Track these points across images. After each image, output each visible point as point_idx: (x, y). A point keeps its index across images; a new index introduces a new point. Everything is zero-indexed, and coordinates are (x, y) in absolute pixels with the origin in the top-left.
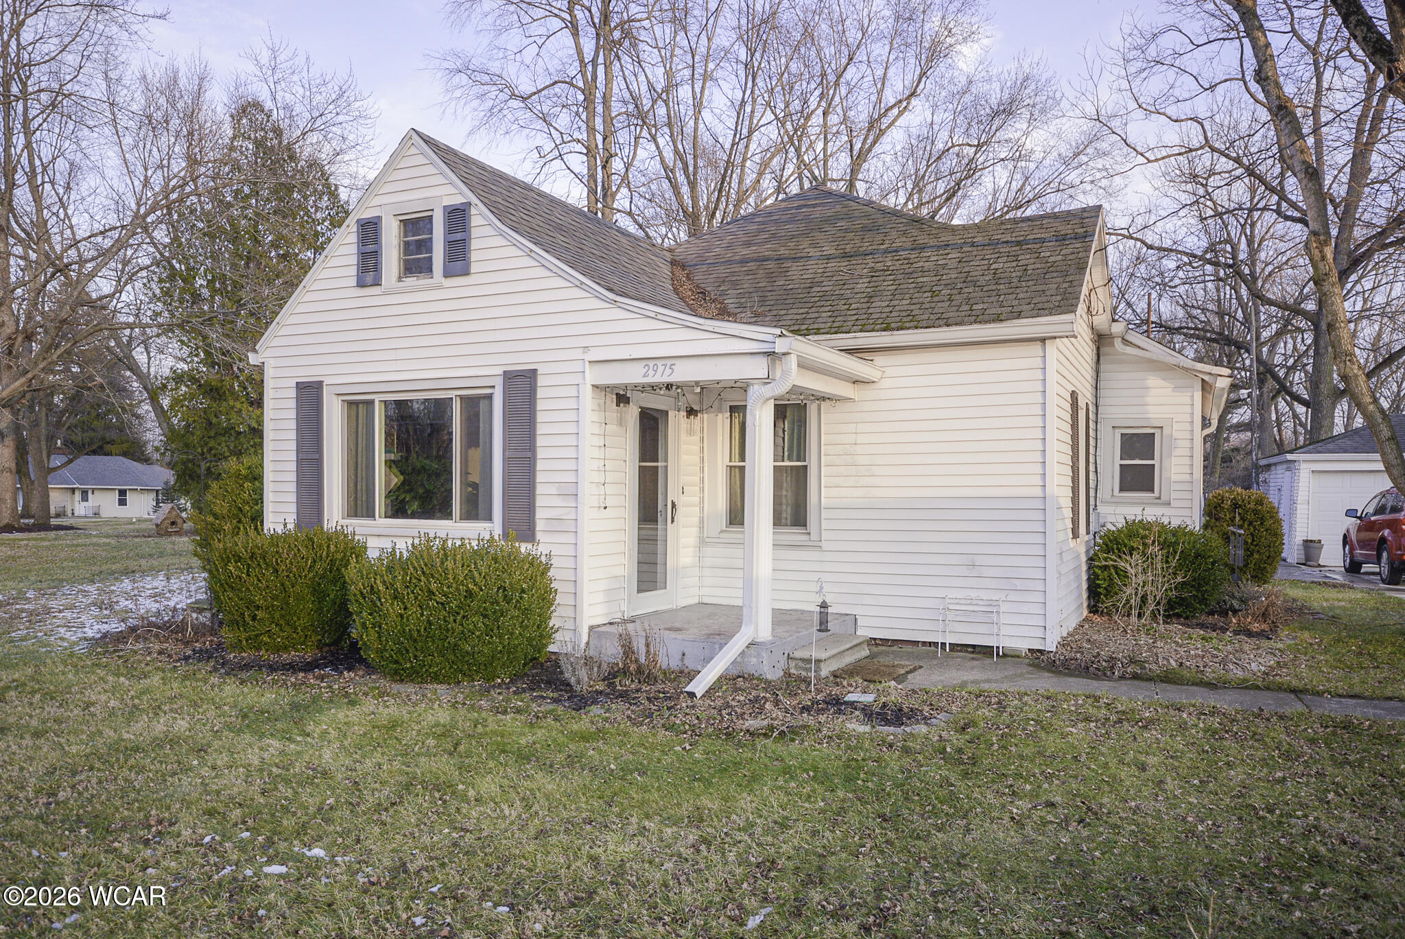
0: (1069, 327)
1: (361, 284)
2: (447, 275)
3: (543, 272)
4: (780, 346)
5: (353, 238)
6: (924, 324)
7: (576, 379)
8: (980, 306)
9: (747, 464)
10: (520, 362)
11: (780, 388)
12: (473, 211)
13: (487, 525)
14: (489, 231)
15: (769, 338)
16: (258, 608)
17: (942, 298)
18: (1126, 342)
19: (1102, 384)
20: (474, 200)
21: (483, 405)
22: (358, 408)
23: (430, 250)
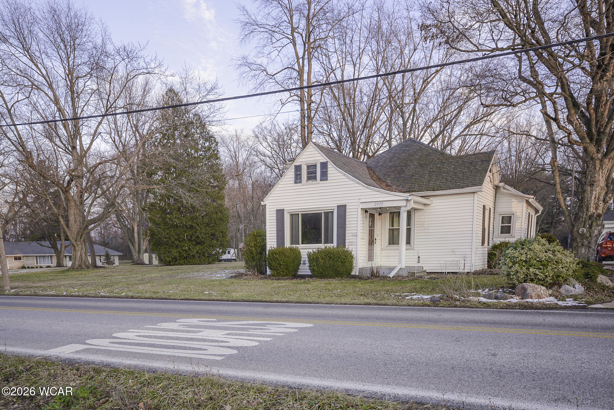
0: (480, 189)
1: (296, 183)
2: (321, 180)
3: (348, 180)
4: (410, 198)
5: (293, 170)
6: (443, 189)
7: (357, 207)
8: (458, 184)
9: (400, 228)
10: (342, 203)
11: (409, 208)
12: (329, 164)
13: (332, 245)
14: (333, 169)
15: (407, 196)
16: (281, 265)
17: (448, 181)
18: (504, 188)
19: (496, 201)
20: (329, 160)
21: (330, 215)
22: (293, 216)
23: (316, 173)
